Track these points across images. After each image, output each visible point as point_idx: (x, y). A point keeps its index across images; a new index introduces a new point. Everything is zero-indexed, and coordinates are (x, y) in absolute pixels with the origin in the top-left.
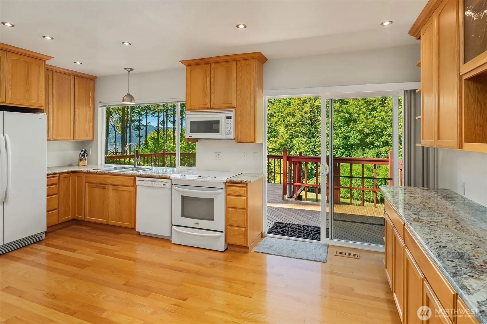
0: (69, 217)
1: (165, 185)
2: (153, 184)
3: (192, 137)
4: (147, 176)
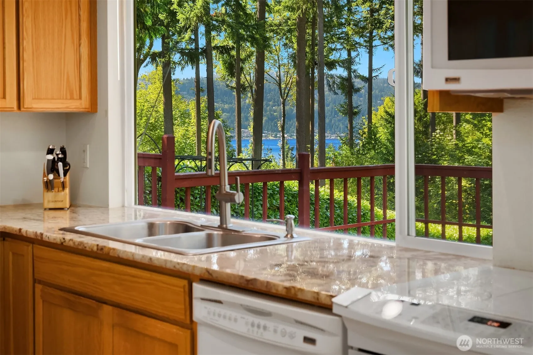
1: (312, 341)
3: (462, 80)
4: (236, 282)
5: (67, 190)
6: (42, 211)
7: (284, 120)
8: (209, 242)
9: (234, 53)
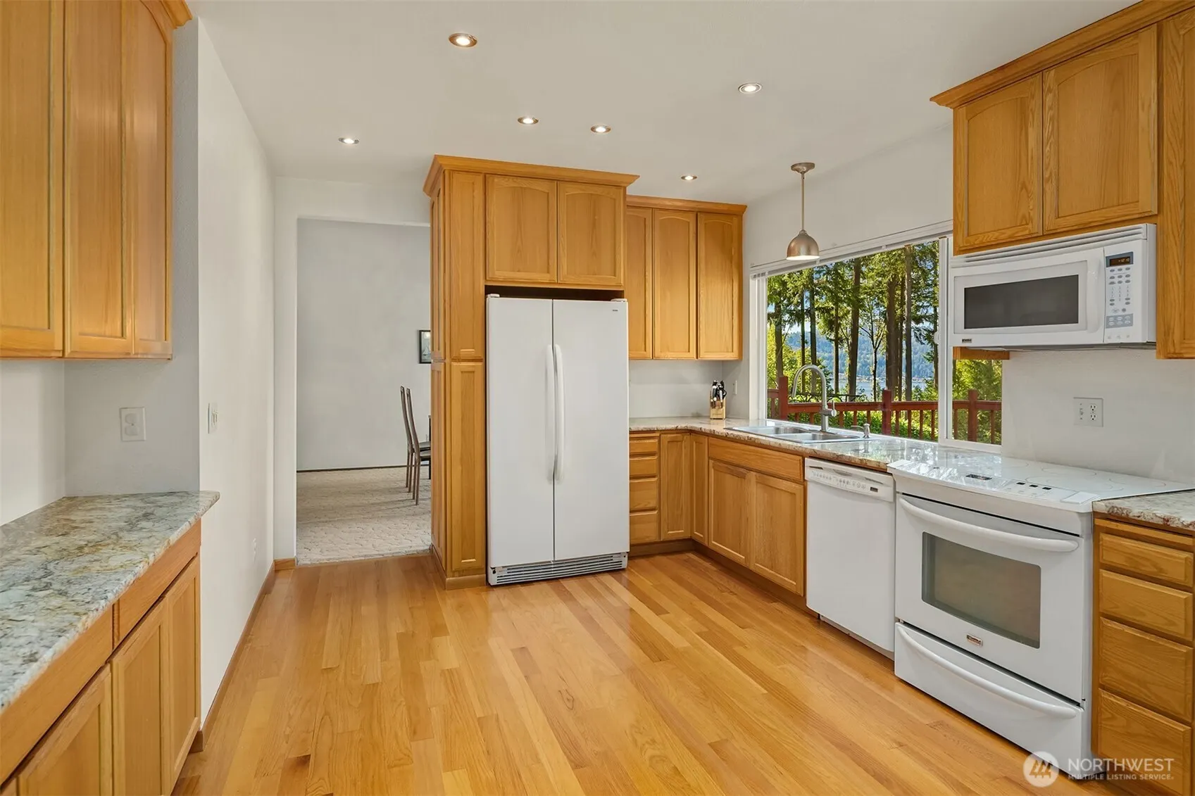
0: (680, 533)
1: (876, 490)
2: (844, 482)
3: (973, 341)
4: (830, 456)
5: (724, 408)
6: (709, 420)
7: (875, 366)
8: (814, 438)
9: (833, 312)
